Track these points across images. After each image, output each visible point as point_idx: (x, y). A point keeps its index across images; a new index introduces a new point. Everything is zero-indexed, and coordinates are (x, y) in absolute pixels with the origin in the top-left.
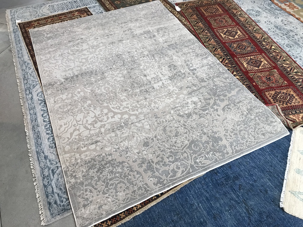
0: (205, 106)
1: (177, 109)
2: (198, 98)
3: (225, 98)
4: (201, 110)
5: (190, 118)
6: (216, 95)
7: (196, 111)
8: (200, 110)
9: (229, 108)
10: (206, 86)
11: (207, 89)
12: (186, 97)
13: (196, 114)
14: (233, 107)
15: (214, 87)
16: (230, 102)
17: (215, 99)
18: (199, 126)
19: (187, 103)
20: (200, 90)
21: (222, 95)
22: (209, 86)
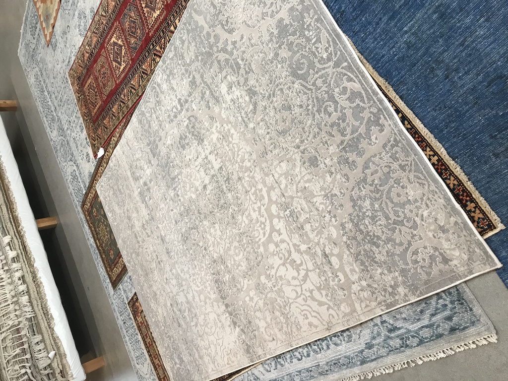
0: (232, 67)
1: (246, 117)
2: (221, 83)
3: (213, 34)
4: (238, 73)
5: (256, 90)
6: (211, 51)
7: (242, 80)
8: (239, 75)
9: (227, 21)
10: (201, 75)
11: (205, 70)
12: (224, 105)
13: (246, 80)
14: (223, 15)
15: (200, 58)
16: (217, 23)
17: (218, 51)
18: (266, 70)
19: (232, 101)
20: (209, 83)
21: (208, 41)
22: (200, 68)
